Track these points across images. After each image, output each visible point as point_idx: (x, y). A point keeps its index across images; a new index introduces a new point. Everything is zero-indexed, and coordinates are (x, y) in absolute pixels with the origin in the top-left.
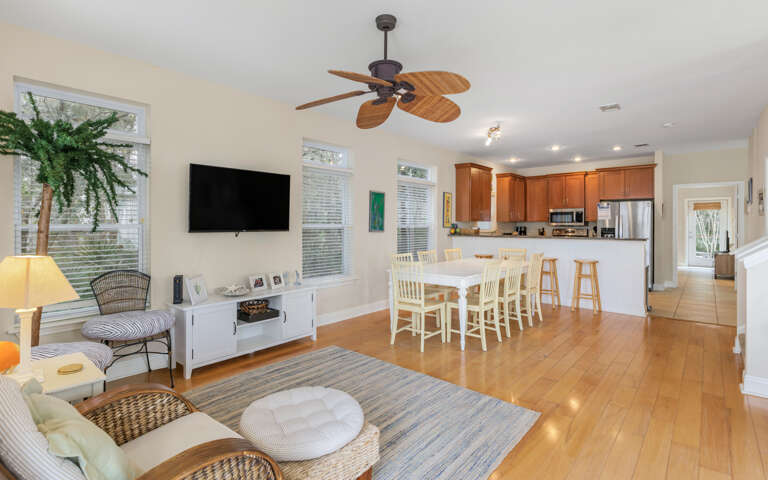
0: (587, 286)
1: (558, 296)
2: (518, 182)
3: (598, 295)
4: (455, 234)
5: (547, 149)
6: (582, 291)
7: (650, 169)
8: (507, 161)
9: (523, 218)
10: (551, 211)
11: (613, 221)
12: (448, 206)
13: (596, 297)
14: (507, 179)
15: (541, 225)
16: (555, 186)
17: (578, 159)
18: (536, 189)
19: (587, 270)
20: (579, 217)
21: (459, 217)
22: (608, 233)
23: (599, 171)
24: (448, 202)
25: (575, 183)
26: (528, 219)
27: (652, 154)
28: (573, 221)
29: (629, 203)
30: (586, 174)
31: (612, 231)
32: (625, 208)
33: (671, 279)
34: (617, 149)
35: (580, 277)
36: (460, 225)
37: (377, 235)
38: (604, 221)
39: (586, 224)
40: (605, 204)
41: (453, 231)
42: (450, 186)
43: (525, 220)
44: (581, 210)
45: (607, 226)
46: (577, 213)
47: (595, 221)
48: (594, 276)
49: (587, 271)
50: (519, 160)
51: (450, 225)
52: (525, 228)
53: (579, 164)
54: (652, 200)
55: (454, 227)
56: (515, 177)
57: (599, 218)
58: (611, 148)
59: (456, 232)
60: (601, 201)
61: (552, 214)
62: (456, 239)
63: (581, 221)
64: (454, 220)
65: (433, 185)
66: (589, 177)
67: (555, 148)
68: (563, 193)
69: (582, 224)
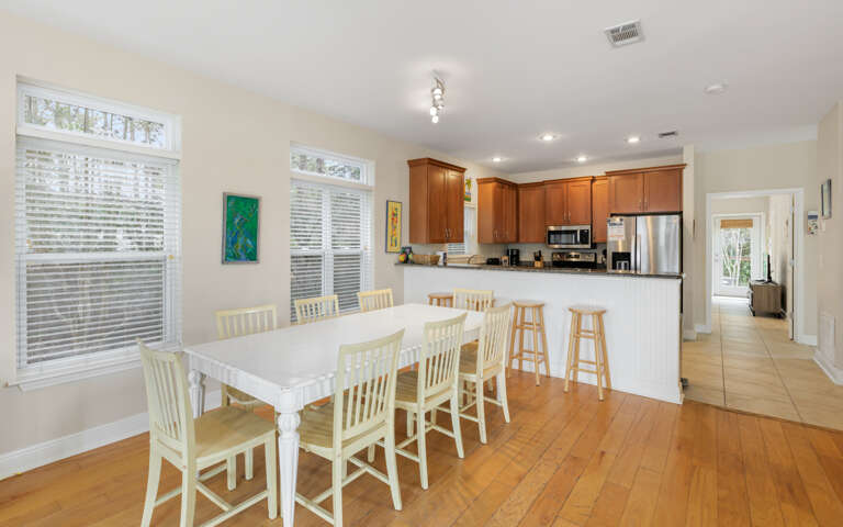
0: (588, 349)
1: (546, 360)
2: (507, 191)
3: (605, 364)
4: (406, 261)
5: (538, 139)
6: (582, 356)
7: (676, 172)
8: (488, 160)
9: (514, 238)
10: (552, 228)
11: (628, 241)
12: (394, 228)
13: (604, 368)
14: (491, 186)
15: (536, 248)
16: (554, 195)
17: (582, 159)
18: (531, 201)
19: (589, 323)
20: (584, 236)
21: (413, 239)
22: (622, 260)
23: (609, 174)
24: (394, 215)
25: (579, 192)
26: (521, 240)
27: (679, 151)
28: (576, 243)
29: (649, 217)
30: (593, 180)
31: (626, 256)
32: (643, 225)
33: (705, 323)
34: (634, 140)
35: (577, 333)
36: (416, 248)
37: (243, 268)
38: (616, 243)
39: (594, 246)
40: (617, 219)
41: (402, 258)
42: (401, 192)
43: (518, 241)
44: (588, 227)
45: (620, 250)
46: (582, 231)
47: (605, 243)
48: (600, 335)
49: (590, 326)
50: (505, 159)
51: (397, 249)
52: (518, 251)
53: (584, 165)
54: (681, 213)
55: (406, 251)
56: (501, 183)
57: (610, 239)
58: (626, 140)
59: (407, 260)
60: (612, 215)
61: (551, 232)
62: (408, 270)
63: (587, 243)
64: (406, 243)
65: (367, 190)
66: (597, 183)
67: (548, 138)
68: (564, 206)
69: (589, 246)
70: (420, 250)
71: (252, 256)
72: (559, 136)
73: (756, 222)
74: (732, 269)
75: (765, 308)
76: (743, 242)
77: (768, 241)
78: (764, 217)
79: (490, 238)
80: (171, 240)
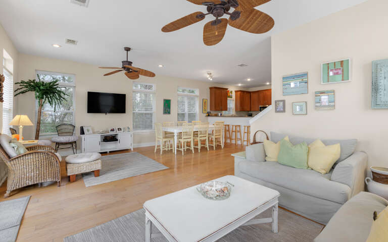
2: (246, 94)
5: (246, 80)
9: (249, 109)
10: (260, 106)
12: (205, 106)
14: (239, 93)
15: (256, 113)
16: (261, 95)
17: (268, 83)
18: (254, 97)
21: (211, 110)
24: (205, 103)
25: (269, 94)
26: (252, 109)
36: (212, 112)
37: (167, 116)
41: (207, 115)
42: (207, 96)
43: (250, 111)
51: (206, 112)
52: (251, 114)
55: (209, 113)
59: (209, 115)
61: (260, 108)
62: (209, 118)
64: (209, 110)
65: (197, 96)
67: (249, 80)
68: (264, 99)
70: (213, 113)
71: (169, 113)
72: (252, 79)
79: (239, 110)
80: (154, 110)
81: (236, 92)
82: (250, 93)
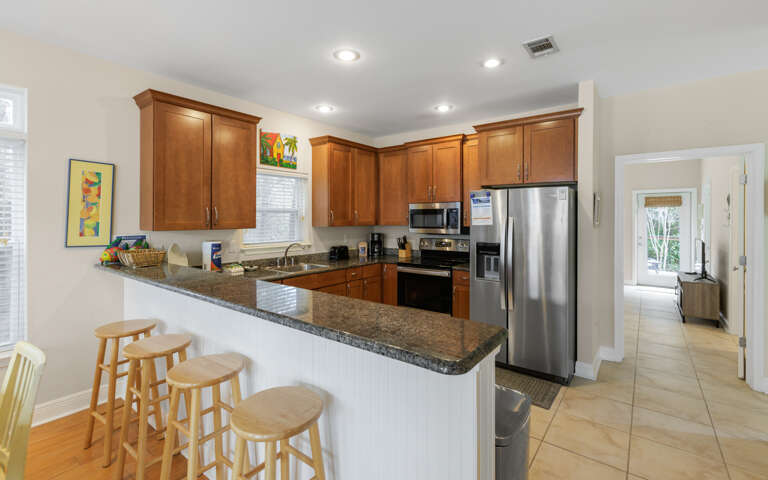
2: (356, 155)
9: (373, 219)
10: (412, 207)
14: (325, 148)
18: (392, 169)
20: (452, 218)
22: (490, 254)
23: (479, 130)
25: (447, 156)
26: (382, 221)
28: (443, 226)
30: (464, 139)
31: (494, 248)
33: (612, 344)
34: (492, 63)
39: (466, 231)
41: (107, 256)
43: (378, 222)
44: (458, 205)
46: (449, 211)
53: (448, 119)
55: (121, 244)
58: (482, 64)
60: (483, 188)
63: (457, 227)
66: (469, 143)
68: (430, 175)
69: (459, 231)
73: (685, 201)
74: (660, 250)
75: (699, 313)
76: (672, 221)
77: (699, 222)
78: (695, 195)
79: (325, 220)
81: (316, 143)
82: (375, 152)
